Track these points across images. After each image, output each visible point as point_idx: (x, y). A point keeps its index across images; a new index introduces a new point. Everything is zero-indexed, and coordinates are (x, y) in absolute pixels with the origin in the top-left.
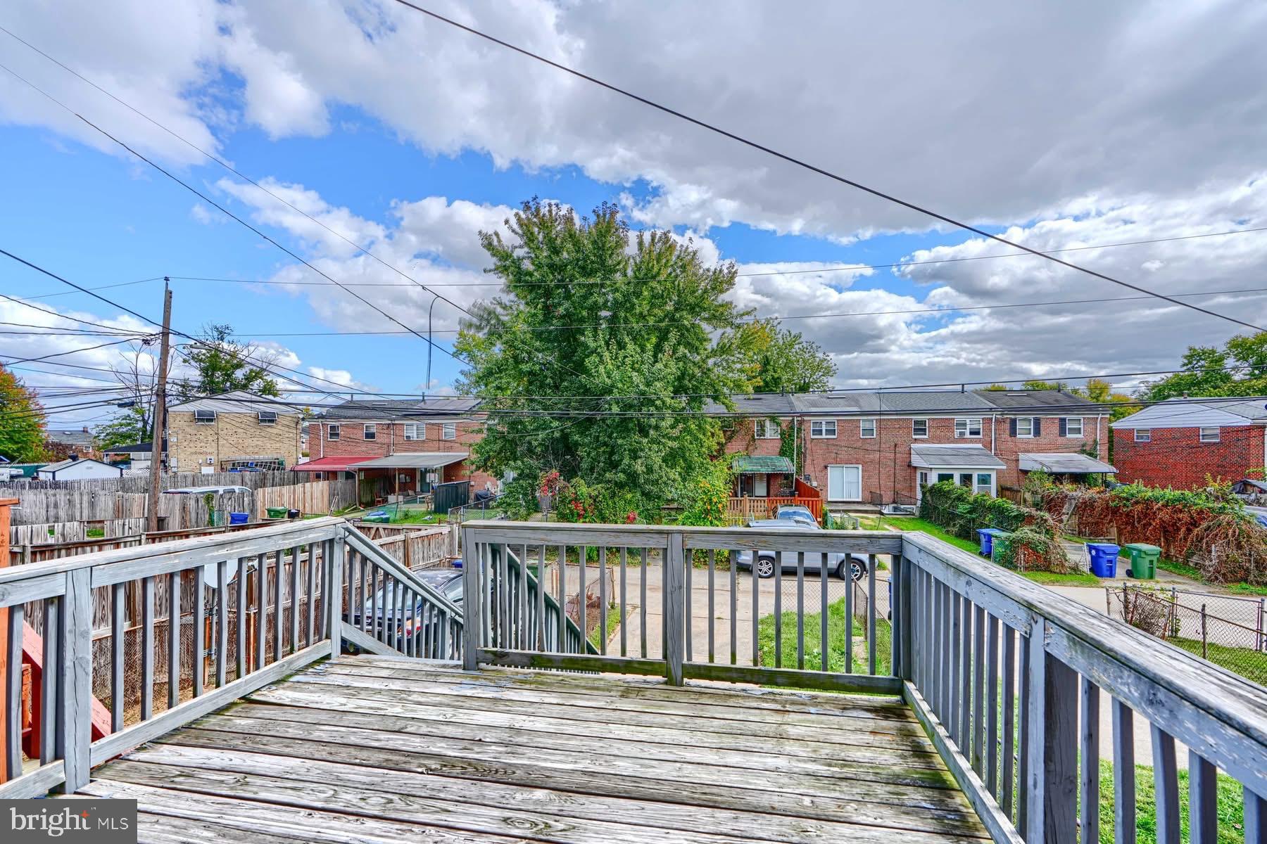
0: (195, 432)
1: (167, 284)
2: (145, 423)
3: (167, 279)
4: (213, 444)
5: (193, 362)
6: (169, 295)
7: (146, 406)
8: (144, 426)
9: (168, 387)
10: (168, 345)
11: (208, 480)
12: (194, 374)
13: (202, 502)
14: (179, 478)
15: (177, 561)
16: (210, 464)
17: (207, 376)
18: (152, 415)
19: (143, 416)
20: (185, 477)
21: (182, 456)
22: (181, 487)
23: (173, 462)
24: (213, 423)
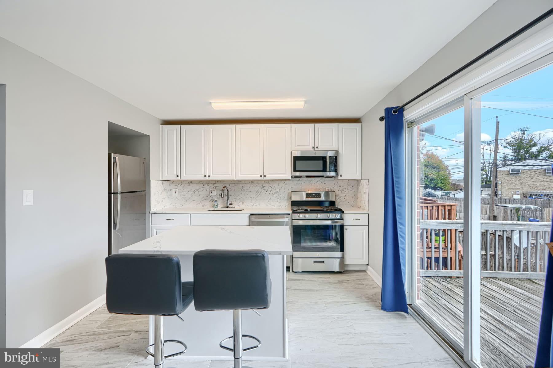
0: (510, 179)
1: (497, 119)
2: (487, 175)
3: (497, 117)
4: (519, 185)
5: (509, 147)
6: (498, 123)
7: (487, 168)
8: (487, 177)
9: (498, 162)
10: (498, 144)
11: (517, 202)
12: (509, 152)
13: (514, 211)
14: (502, 200)
15: (505, 227)
16: (518, 194)
17: (516, 152)
18: (490, 172)
19: (486, 172)
20: (505, 199)
21: (504, 190)
22: (504, 204)
23: (499, 192)
24: (519, 175)
